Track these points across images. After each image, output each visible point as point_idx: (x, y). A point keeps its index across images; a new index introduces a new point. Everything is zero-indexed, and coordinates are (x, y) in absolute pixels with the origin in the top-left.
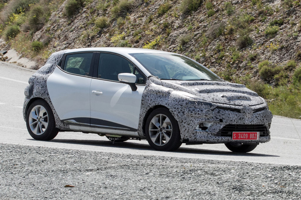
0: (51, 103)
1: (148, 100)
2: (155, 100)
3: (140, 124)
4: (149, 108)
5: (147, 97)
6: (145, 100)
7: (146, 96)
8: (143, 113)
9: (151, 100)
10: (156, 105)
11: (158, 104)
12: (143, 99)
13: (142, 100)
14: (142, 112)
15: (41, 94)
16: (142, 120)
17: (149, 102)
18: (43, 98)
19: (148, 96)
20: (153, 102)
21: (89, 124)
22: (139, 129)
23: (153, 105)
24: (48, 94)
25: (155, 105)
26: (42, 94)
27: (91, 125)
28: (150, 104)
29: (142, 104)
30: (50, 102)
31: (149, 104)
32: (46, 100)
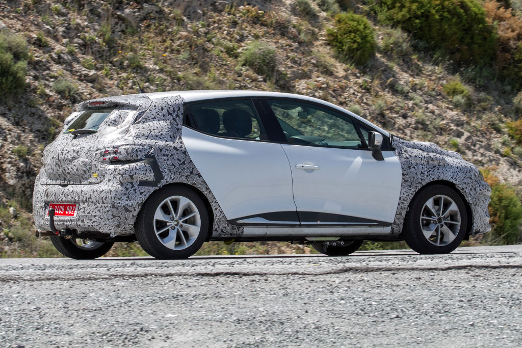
0: (210, 192)
1: (416, 174)
2: (430, 173)
3: (398, 214)
4: (422, 186)
5: (412, 169)
6: (410, 174)
7: (410, 167)
8: (408, 195)
9: (422, 173)
10: (435, 180)
11: (438, 178)
12: (405, 173)
13: (403, 175)
14: (406, 194)
15: (184, 177)
16: (406, 207)
17: (419, 176)
18: (189, 183)
19: (414, 167)
20: (427, 176)
21: (298, 223)
22: (397, 221)
23: (429, 180)
24: (200, 176)
25: (432, 180)
26: (187, 176)
27: (302, 223)
28: (422, 180)
29: (404, 180)
30: (208, 189)
31: (420, 180)
32: (197, 186)
